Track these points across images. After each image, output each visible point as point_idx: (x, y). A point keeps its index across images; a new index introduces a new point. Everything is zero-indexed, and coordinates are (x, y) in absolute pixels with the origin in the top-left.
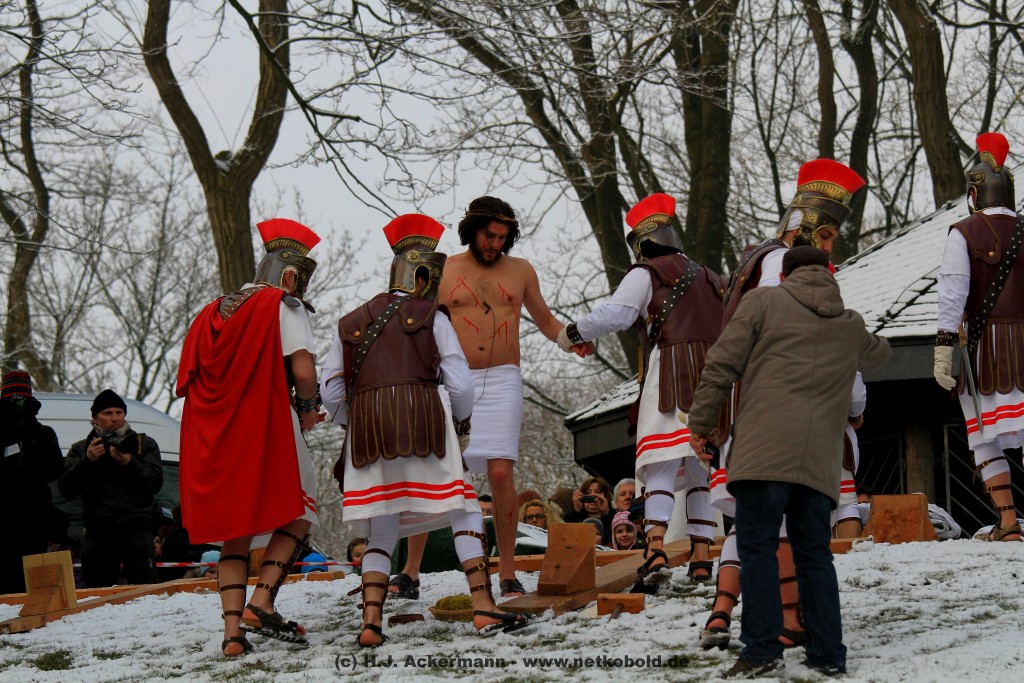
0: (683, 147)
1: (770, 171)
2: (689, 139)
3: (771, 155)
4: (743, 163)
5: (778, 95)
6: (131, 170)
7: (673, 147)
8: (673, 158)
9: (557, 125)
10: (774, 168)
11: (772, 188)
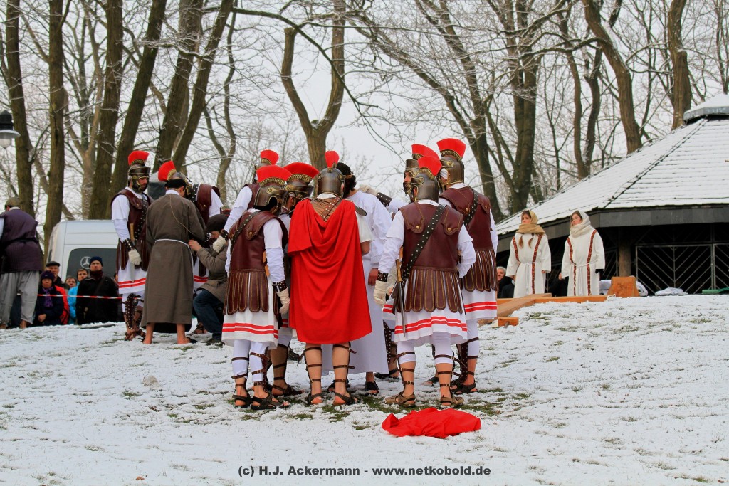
3: (552, 126)
5: (555, 100)
6: (271, 127)
10: (553, 132)
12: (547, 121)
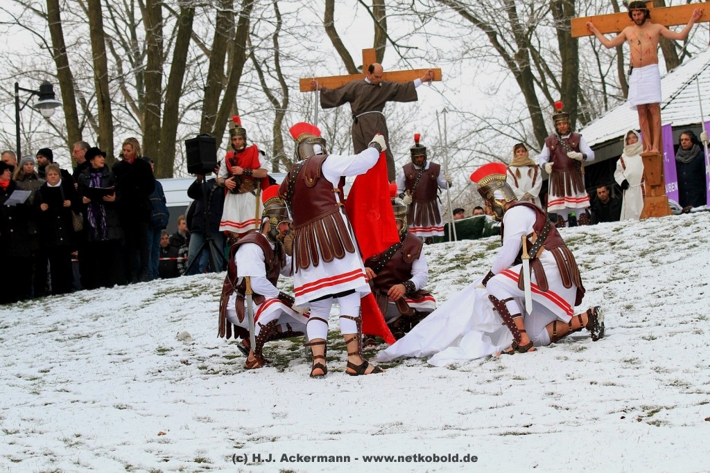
0: (558, 52)
1: (596, 61)
2: (561, 49)
3: (596, 54)
4: (584, 57)
7: (554, 52)
8: (555, 57)
9: (503, 46)
10: (598, 59)
11: (598, 67)
12: (591, 49)
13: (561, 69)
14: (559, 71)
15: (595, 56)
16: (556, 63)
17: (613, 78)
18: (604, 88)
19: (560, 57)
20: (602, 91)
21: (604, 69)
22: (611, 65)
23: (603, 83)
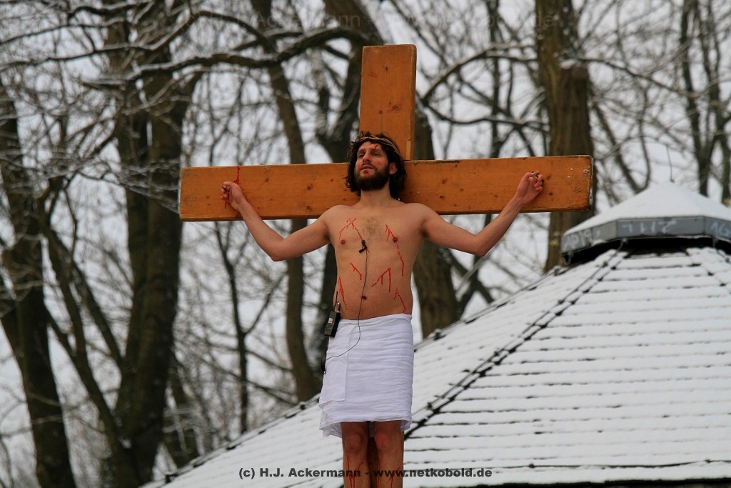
0: (124, 256)
1: (227, 287)
3: (230, 267)
7: (112, 255)
8: (112, 267)
10: (233, 283)
12: (216, 254)
13: (129, 303)
14: (123, 308)
15: (224, 274)
16: (114, 285)
17: (267, 340)
18: (243, 364)
19: (128, 269)
20: (237, 372)
21: (248, 311)
22: (268, 301)
23: (242, 350)
